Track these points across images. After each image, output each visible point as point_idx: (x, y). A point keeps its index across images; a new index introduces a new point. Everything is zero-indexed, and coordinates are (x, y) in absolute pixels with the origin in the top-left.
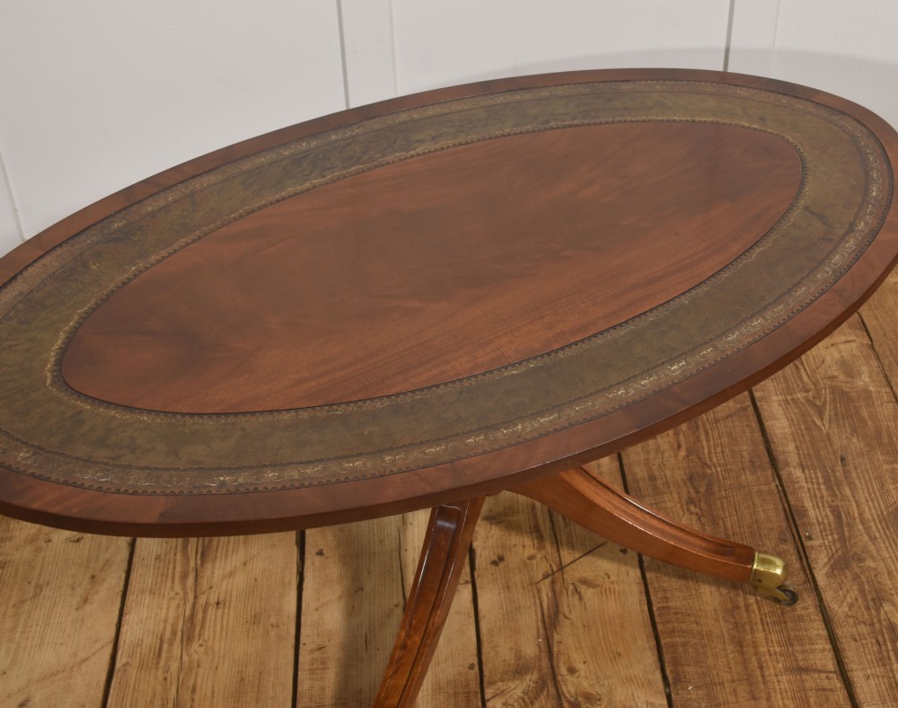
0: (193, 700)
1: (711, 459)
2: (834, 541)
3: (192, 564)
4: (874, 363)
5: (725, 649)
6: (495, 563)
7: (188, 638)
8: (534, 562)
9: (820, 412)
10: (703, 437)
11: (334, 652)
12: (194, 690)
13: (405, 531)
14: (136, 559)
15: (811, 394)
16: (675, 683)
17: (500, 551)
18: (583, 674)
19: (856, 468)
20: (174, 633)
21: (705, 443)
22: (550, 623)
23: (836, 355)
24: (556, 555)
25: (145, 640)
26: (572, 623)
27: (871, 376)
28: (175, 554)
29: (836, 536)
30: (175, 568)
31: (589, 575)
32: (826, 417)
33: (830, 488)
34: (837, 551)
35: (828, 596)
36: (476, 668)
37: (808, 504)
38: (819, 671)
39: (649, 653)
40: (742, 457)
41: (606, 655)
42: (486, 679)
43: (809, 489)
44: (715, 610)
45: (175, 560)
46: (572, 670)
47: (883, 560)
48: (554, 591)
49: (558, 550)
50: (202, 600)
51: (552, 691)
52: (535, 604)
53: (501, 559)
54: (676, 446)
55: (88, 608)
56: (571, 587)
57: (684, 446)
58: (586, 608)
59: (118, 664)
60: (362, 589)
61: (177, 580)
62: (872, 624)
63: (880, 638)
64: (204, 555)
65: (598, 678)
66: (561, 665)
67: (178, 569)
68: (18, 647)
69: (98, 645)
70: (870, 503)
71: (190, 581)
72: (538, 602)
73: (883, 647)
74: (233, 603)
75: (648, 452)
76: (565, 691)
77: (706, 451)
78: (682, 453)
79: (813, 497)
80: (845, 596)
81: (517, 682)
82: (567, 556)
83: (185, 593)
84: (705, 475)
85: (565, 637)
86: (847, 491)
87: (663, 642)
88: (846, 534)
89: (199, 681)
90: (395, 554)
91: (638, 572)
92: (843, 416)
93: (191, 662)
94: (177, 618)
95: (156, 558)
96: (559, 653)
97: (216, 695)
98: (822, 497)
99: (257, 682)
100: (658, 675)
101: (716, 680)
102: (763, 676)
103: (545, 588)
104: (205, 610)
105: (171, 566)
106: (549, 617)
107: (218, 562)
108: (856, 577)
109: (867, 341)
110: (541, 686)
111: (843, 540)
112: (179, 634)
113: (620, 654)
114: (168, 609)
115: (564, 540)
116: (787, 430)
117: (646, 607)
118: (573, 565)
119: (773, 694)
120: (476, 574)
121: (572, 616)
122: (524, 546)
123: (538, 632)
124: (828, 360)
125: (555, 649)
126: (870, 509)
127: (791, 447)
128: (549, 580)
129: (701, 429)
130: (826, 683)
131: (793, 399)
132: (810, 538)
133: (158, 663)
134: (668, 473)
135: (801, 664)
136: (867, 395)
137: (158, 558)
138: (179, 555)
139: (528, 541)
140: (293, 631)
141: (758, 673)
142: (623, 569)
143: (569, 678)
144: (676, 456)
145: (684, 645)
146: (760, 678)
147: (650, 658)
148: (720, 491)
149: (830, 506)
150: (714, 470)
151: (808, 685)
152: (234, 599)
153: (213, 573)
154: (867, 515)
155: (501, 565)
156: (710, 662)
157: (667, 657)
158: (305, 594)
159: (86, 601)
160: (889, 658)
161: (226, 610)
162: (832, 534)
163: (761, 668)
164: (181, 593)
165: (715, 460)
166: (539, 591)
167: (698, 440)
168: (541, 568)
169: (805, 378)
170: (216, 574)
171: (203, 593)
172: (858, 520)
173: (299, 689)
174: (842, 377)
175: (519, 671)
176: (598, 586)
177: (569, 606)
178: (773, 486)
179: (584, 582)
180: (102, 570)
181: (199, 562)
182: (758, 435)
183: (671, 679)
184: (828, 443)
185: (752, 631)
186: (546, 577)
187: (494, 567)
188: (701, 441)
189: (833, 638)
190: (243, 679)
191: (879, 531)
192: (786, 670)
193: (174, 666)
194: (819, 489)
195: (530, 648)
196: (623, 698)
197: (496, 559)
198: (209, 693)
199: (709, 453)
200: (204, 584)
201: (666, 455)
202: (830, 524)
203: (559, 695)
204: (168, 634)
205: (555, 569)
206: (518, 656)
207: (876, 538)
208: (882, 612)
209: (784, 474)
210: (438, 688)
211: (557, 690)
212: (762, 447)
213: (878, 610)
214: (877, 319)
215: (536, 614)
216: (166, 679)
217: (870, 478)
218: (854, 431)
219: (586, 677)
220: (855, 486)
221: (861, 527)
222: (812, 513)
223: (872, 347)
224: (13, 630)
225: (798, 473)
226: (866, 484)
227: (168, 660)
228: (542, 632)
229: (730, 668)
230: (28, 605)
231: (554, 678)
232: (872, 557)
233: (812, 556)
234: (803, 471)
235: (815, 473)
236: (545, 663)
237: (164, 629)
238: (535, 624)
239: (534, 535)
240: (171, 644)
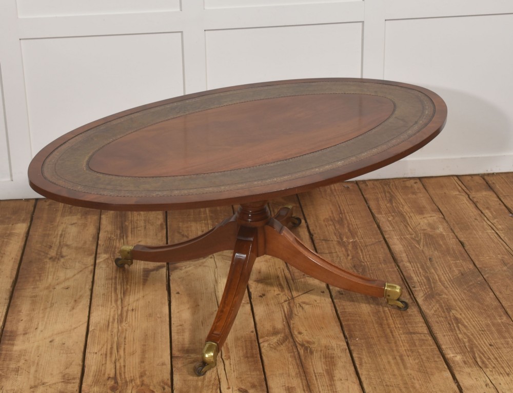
0: (125, 342)
1: (364, 260)
2: (426, 288)
3: (119, 296)
4: (445, 224)
5: (374, 326)
6: (261, 296)
7: (120, 321)
8: (280, 296)
9: (418, 242)
10: (360, 252)
11: (187, 326)
12: (125, 338)
13: (217, 286)
14: (94, 295)
15: (413, 236)
16: (350, 338)
17: (263, 292)
18: (305, 334)
19: (437, 263)
20: (114, 319)
21: (361, 254)
22: (289, 317)
23: (426, 221)
24: (290, 294)
25: (101, 321)
26: (299, 317)
27: (444, 228)
28: (111, 293)
29: (427, 287)
30: (112, 298)
31: (307, 301)
32: (422, 244)
33: (424, 269)
34: (428, 292)
35: (424, 308)
36: (255, 332)
37: (413, 275)
38: (420, 334)
39: (337, 327)
40: (379, 259)
41: (316, 328)
42: (259, 336)
43: (413, 270)
44: (369, 313)
45: (111, 295)
46: (300, 333)
47: (452, 295)
48: (290, 306)
49: (291, 292)
50: (125, 309)
51: (291, 340)
52: (281, 310)
53: (264, 295)
54: (346, 255)
55: (75, 311)
56: (298, 305)
57: (351, 255)
58: (305, 312)
59: (90, 329)
60: (199, 305)
61: (113, 302)
62: (446, 318)
63: (450, 322)
64: (124, 294)
65: (313, 336)
66: (295, 331)
67: (113, 298)
68: (46, 323)
69: (81, 323)
70: (444, 275)
71: (119, 302)
72: (282, 310)
73: (452, 326)
74: (139, 310)
75: (333, 257)
76: (297, 340)
77: (362, 257)
78: (350, 258)
79: (415, 273)
80: (432, 308)
81: (274, 337)
82: (295, 294)
83: (117, 306)
84: (361, 265)
85: (296, 322)
86: (433, 271)
87: (343, 324)
88: (433, 286)
89: (127, 335)
90: (213, 294)
91: (330, 300)
92: (430, 244)
93: (123, 329)
94: (115, 315)
95: (103, 295)
96: (293, 327)
97: (135, 340)
98: (420, 273)
99: (153, 336)
100: (342, 335)
101: (370, 337)
102: (393, 335)
103: (286, 305)
104: (127, 312)
105: (110, 297)
106: (288, 315)
107: (131, 296)
108: (438, 301)
109: (441, 216)
110: (285, 339)
111: (431, 288)
112: (116, 320)
113: (323, 328)
114: (110, 312)
115: (293, 289)
116: (402, 249)
117: (335, 312)
118: (299, 297)
119: (398, 341)
120: (252, 300)
121: (299, 314)
122: (274, 291)
123: (283, 320)
124: (422, 223)
125: (292, 326)
126: (444, 277)
127: (404, 255)
128: (288, 302)
129: (359, 249)
130: (424, 338)
131: (404, 238)
132: (414, 287)
133: (108, 329)
134: (343, 265)
135: (411, 331)
136: (442, 236)
137: (104, 294)
138: (113, 294)
139: (276, 289)
140: (168, 319)
141: (390, 334)
142: (323, 298)
143: (299, 336)
144: (347, 259)
145: (353, 325)
146: (391, 336)
147: (338, 329)
148: (369, 271)
149: (424, 276)
150: (366, 263)
151: (415, 338)
152: (140, 308)
153: (129, 300)
154: (443, 279)
155: (264, 297)
156: (367, 330)
157: (345, 329)
158: (172, 307)
159: (73, 308)
160: (455, 329)
161: (137, 312)
162: (425, 285)
163: (392, 332)
164: (115, 306)
165: (366, 260)
166: (283, 306)
167: (357, 252)
168: (283, 298)
169: (410, 230)
170: (131, 300)
171: (126, 306)
172: (438, 281)
173: (173, 339)
174: (429, 230)
175: (275, 333)
176: (311, 304)
177: (297, 311)
178: (395, 269)
179: (304, 303)
180: (79, 298)
181: (122, 296)
182: (387, 251)
183: (348, 336)
184: (422, 254)
185: (387, 320)
186: (285, 301)
187: (260, 298)
188: (359, 253)
189: (427, 322)
190: (147, 335)
191: (449, 285)
192: (404, 333)
193: (115, 331)
194: (419, 270)
195: (279, 325)
196: (325, 342)
197: (261, 295)
198: (132, 339)
199: (363, 257)
200: (126, 303)
201: (342, 258)
202: (424, 282)
203: (294, 342)
204: (111, 320)
205: (290, 298)
206: (274, 328)
207: (447, 287)
208: (451, 313)
209: (401, 265)
210: (237, 339)
211: (293, 340)
212: (389, 255)
213: (449, 313)
214: (447, 208)
215: (282, 314)
216: (112, 335)
217: (444, 267)
218: (436, 249)
219: (307, 335)
220: (437, 269)
221: (440, 283)
222: (415, 279)
223: (444, 218)
224: (43, 317)
225: (408, 264)
226: (442, 268)
227: (112, 328)
228: (285, 320)
229: (376, 332)
230: (48, 310)
231: (292, 336)
232: (446, 294)
233: (416, 294)
234: (410, 263)
235: (416, 264)
236: (287, 330)
237: (109, 318)
238: (281, 318)
239: (279, 287)
240: (113, 323)
